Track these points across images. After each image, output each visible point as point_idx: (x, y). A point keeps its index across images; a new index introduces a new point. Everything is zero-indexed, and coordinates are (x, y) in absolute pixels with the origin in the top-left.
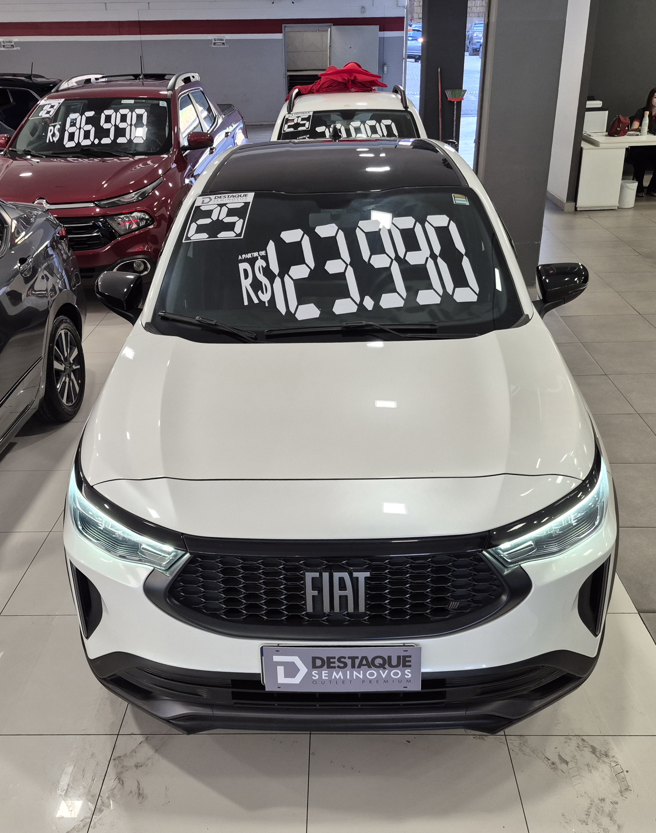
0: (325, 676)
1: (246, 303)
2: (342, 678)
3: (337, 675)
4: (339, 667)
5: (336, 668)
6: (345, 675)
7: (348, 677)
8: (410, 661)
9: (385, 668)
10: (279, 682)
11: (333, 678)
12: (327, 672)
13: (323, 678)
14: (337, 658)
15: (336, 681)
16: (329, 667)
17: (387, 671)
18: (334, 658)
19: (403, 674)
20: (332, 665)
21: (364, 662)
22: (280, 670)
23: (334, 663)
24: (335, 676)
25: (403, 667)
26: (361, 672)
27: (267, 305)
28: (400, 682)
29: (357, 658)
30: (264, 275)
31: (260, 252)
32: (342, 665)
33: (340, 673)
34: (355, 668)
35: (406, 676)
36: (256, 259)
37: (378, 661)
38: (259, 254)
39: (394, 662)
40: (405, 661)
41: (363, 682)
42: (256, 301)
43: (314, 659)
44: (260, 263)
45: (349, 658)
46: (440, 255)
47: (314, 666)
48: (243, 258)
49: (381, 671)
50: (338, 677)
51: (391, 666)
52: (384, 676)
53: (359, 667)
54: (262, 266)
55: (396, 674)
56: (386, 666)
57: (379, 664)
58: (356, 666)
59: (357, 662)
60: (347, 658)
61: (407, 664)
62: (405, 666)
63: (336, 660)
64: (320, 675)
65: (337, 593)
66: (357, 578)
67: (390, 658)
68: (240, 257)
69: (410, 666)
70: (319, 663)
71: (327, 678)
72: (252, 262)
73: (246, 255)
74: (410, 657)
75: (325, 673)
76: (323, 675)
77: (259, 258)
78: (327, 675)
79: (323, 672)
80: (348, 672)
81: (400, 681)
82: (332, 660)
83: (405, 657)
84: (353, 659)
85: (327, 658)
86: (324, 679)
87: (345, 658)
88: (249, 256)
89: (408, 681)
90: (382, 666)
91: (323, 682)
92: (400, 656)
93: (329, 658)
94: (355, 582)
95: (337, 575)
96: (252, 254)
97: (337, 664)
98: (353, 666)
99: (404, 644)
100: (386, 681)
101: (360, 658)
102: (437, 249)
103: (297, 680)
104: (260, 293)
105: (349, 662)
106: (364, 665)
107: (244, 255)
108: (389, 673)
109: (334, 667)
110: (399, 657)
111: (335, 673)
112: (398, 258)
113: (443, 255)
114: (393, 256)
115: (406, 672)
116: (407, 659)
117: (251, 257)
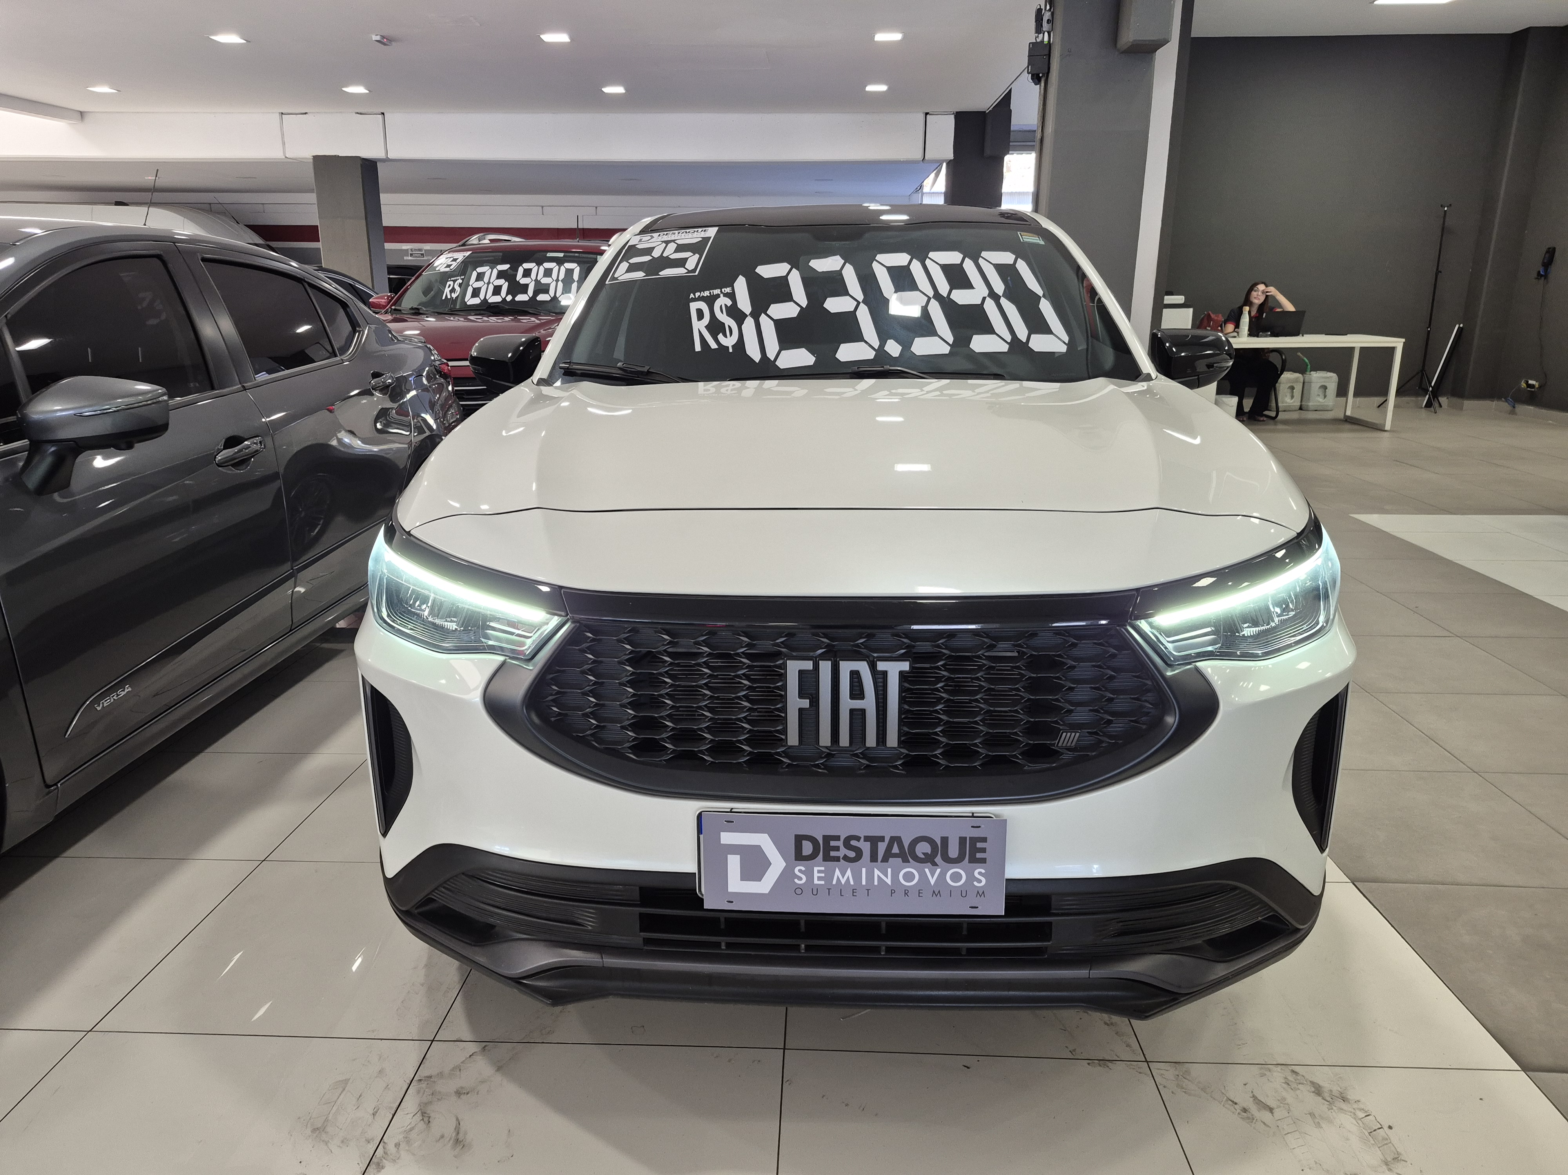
0: (819, 878)
1: (698, 348)
2: (852, 883)
3: (843, 875)
4: (846, 858)
5: (841, 860)
6: (857, 876)
7: (864, 883)
8: (983, 850)
9: (935, 864)
10: (731, 889)
11: (834, 882)
12: (823, 868)
13: (816, 882)
14: (842, 839)
15: (841, 890)
16: (827, 858)
17: (939, 870)
18: (837, 838)
19: (971, 878)
20: (833, 854)
21: (896, 850)
22: (734, 862)
23: (837, 849)
24: (838, 877)
25: (970, 862)
26: (889, 870)
27: (731, 350)
28: (964, 895)
29: (882, 839)
30: (728, 315)
31: (723, 290)
32: (852, 854)
33: (849, 873)
34: (877, 862)
35: (976, 883)
36: (718, 296)
37: (923, 848)
38: (721, 292)
39: (953, 852)
40: (974, 850)
41: (893, 892)
42: (714, 345)
43: (799, 839)
44: (723, 301)
45: (867, 839)
46: (1005, 295)
47: (799, 856)
48: (697, 297)
49: (927, 870)
50: (843, 881)
51: (947, 859)
52: (932, 881)
53: (885, 859)
54: (726, 305)
55: (956, 877)
56: (938, 859)
57: (923, 854)
58: (880, 857)
59: (882, 847)
60: (862, 839)
61: (979, 855)
62: (974, 860)
63: (840, 844)
64: (809, 874)
65: (847, 703)
66: (885, 673)
67: (945, 840)
68: (692, 296)
69: (983, 861)
70: (807, 848)
71: (823, 882)
72: (710, 301)
73: (702, 293)
74: (984, 840)
75: (818, 870)
76: (816, 875)
77: (722, 295)
78: (823, 875)
79: (816, 869)
80: (864, 870)
81: (963, 893)
82: (833, 843)
83: (974, 840)
84: (874, 841)
85: (824, 837)
86: (816, 884)
87: (858, 838)
88: (707, 293)
89: (981, 893)
90: (929, 859)
91: (815, 891)
92: (966, 837)
93: (827, 839)
94: (880, 679)
95: (846, 667)
96: (712, 291)
97: (843, 851)
98: (874, 858)
99: (973, 813)
100: (936, 894)
101: (887, 840)
102: (999, 287)
103: (764, 886)
104: (720, 337)
105: (866, 847)
106: (895, 856)
107: (699, 293)
108: (943, 875)
109: (837, 859)
110: (962, 840)
111: (837, 872)
112: (937, 296)
113: (1008, 295)
114: (931, 293)
115: (976, 874)
116: (979, 845)
117: (709, 295)
